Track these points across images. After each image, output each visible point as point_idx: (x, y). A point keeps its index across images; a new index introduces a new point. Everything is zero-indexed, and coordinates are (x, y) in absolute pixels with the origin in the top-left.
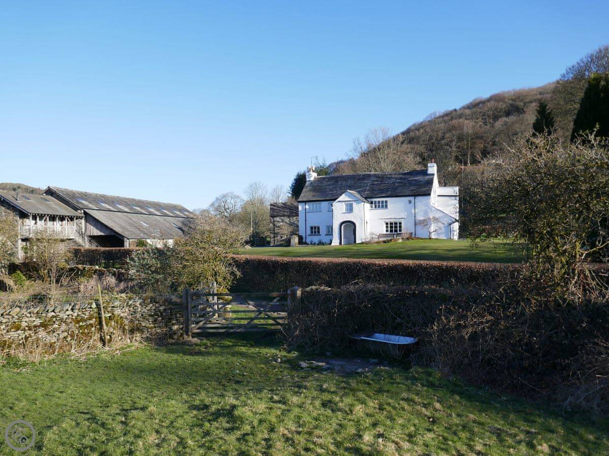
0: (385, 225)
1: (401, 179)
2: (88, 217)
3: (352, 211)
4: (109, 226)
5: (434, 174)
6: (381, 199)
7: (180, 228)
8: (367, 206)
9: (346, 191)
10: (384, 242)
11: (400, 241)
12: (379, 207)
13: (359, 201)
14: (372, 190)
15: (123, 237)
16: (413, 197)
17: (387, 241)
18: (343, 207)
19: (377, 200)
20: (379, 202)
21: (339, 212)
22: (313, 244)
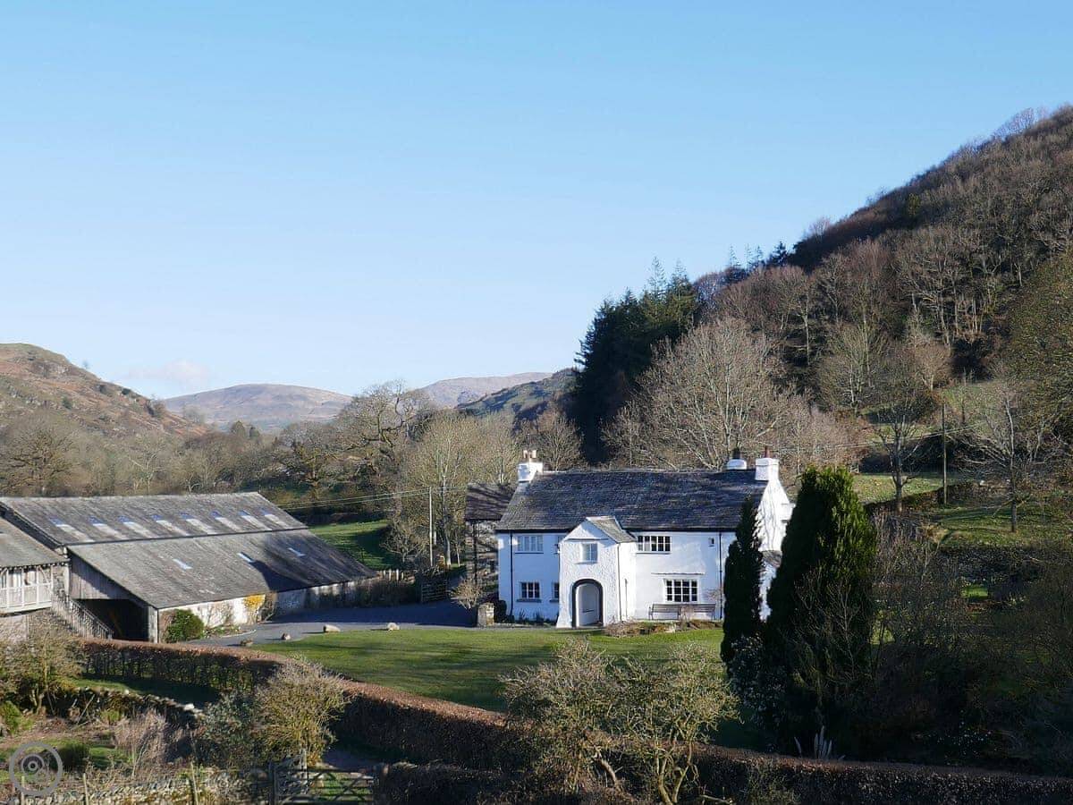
0: (665, 587)
1: (704, 487)
2: (76, 563)
3: (596, 559)
4: (119, 581)
5: (765, 482)
6: (657, 534)
7: (258, 565)
8: (628, 549)
9: (582, 520)
10: (642, 632)
11: (672, 630)
12: (654, 548)
13: (608, 541)
14: (643, 511)
15: (147, 605)
16: (718, 533)
17: (647, 629)
18: (580, 551)
19: (650, 534)
20: (654, 538)
21: (571, 561)
22: (522, 621)
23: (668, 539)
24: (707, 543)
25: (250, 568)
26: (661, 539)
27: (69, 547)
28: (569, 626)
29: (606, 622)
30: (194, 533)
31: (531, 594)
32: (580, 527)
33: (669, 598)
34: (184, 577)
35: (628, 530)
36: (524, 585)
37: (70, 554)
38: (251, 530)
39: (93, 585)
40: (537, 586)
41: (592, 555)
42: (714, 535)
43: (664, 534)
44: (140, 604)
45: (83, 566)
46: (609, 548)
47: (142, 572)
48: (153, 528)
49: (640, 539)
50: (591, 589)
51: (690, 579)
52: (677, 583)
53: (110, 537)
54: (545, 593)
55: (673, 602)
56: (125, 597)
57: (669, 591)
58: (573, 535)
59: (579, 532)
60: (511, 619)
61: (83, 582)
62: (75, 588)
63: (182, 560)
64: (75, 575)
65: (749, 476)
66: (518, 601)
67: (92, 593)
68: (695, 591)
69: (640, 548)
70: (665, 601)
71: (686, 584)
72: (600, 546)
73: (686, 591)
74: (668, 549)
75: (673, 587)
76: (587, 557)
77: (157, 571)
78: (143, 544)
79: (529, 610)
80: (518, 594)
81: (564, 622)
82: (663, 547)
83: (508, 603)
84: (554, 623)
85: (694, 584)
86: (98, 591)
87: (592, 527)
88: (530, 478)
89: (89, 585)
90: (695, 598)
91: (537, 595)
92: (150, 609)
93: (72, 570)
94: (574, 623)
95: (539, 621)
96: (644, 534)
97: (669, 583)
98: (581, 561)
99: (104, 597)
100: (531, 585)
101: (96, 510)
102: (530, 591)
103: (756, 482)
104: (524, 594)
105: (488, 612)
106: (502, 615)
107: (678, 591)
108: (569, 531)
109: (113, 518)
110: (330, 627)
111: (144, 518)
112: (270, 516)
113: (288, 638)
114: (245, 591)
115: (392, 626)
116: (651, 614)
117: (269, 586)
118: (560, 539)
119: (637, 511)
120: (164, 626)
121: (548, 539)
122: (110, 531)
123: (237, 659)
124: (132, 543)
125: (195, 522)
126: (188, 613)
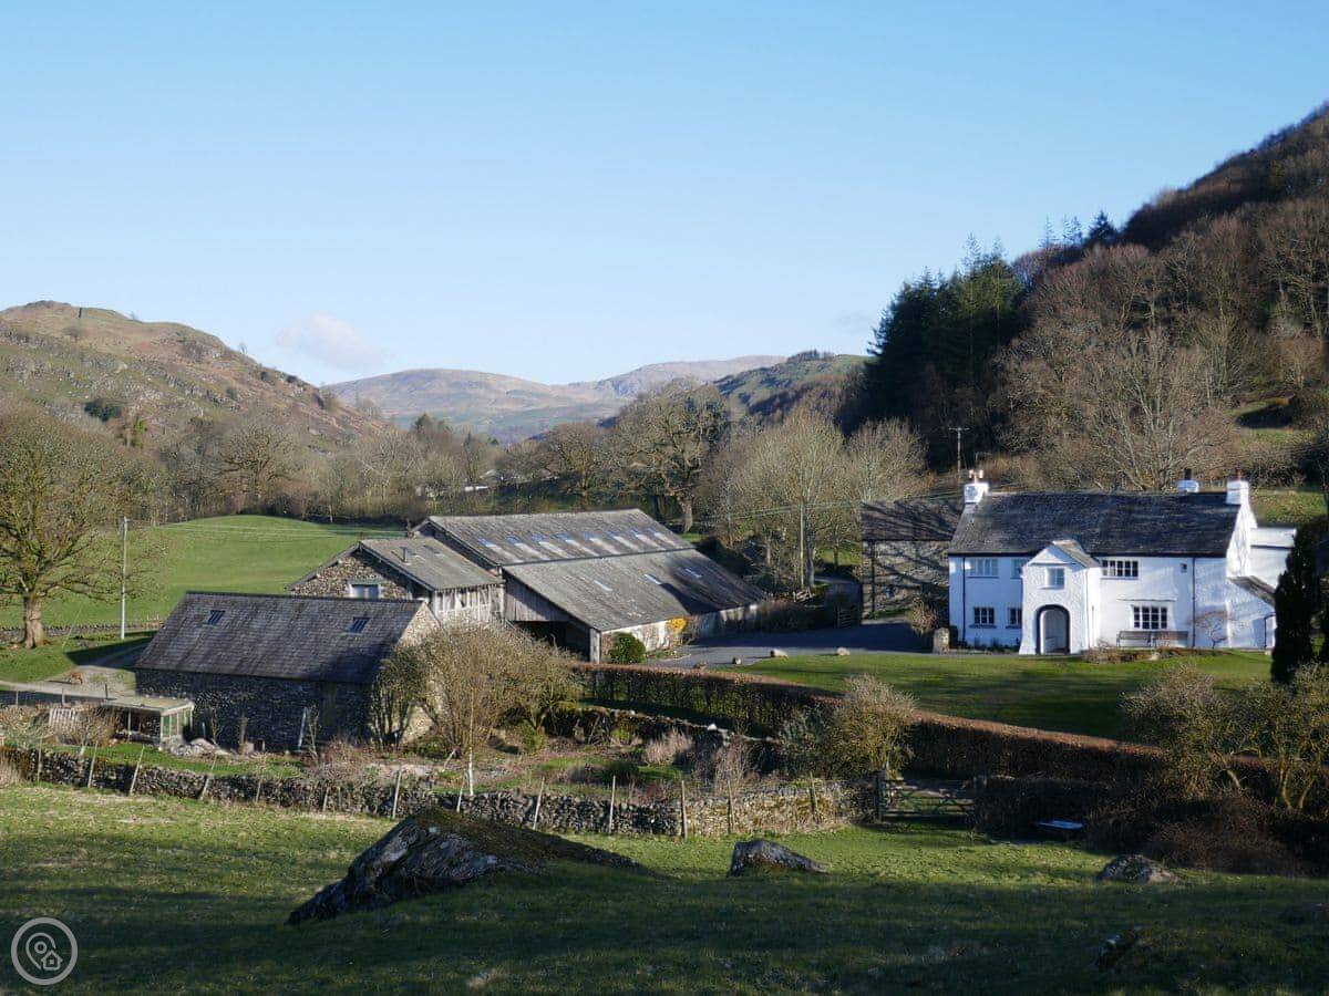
0: (1132, 614)
2: (512, 584)
3: (1063, 584)
4: (557, 602)
5: (1238, 506)
6: (1124, 559)
7: (666, 586)
8: (1095, 572)
9: (1049, 543)
10: (1123, 659)
11: (1154, 657)
12: (1120, 573)
13: (1077, 565)
14: (1105, 535)
15: (588, 627)
16: (1191, 559)
17: (1128, 657)
18: (1045, 576)
19: (1117, 559)
20: (1120, 563)
21: (1034, 586)
22: (979, 647)
23: (1135, 564)
24: (1179, 568)
25: (661, 590)
26: (1128, 564)
27: (506, 568)
28: (1033, 652)
29: (1074, 649)
30: (603, 555)
31: (984, 620)
32: (1045, 551)
33: (1137, 625)
34: (608, 599)
35: (1093, 555)
36: (977, 611)
37: (506, 575)
38: (648, 550)
39: (530, 606)
40: (992, 611)
41: (1058, 580)
42: (1188, 561)
43: (1131, 559)
44: (580, 627)
45: (518, 587)
46: (1077, 573)
47: (573, 593)
48: (566, 547)
49: (1105, 564)
50: (1057, 616)
51: (1160, 606)
52: (1146, 610)
53: (534, 557)
54: (1002, 618)
55: (1141, 629)
56: (564, 619)
57: (1137, 617)
58: (1037, 559)
59: (1044, 556)
60: (964, 645)
61: (519, 604)
62: (509, 610)
63: (601, 582)
64: (509, 597)
65: (1219, 499)
66: (971, 626)
67: (529, 614)
68: (1164, 618)
69: (1105, 573)
70: (1131, 627)
71: (1155, 610)
72: (1068, 572)
73: (1155, 618)
74: (1135, 574)
75: (1141, 614)
76: (1052, 581)
77: (587, 594)
78: (564, 564)
79: (985, 636)
80: (970, 619)
81: (1027, 648)
82: (1131, 572)
83: (960, 628)
84: (1017, 648)
85: (1164, 610)
86: (534, 613)
87: (1059, 552)
88: (978, 499)
89: (525, 607)
90: (1164, 625)
91: (992, 620)
92: (593, 632)
93: (507, 590)
94: (1038, 650)
95: (996, 647)
96: (1110, 559)
97: (1136, 610)
98: (1047, 586)
99: (541, 618)
100: (984, 610)
101: (511, 529)
102: (984, 616)
103: (1227, 506)
104: (977, 619)
105: (943, 638)
106: (956, 642)
107: (1146, 617)
108: (1033, 554)
109: (526, 537)
110: (778, 652)
111: (554, 538)
112: (658, 535)
113: (739, 662)
114: (665, 614)
115: (843, 651)
116: (1118, 640)
117: (687, 609)
118: (1024, 563)
119: (1100, 536)
120: (606, 649)
121: (1005, 564)
122: (531, 551)
123: (732, 681)
124: (553, 564)
125: (598, 541)
126: (630, 636)
